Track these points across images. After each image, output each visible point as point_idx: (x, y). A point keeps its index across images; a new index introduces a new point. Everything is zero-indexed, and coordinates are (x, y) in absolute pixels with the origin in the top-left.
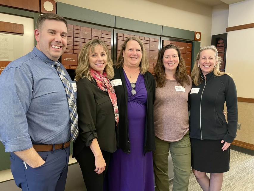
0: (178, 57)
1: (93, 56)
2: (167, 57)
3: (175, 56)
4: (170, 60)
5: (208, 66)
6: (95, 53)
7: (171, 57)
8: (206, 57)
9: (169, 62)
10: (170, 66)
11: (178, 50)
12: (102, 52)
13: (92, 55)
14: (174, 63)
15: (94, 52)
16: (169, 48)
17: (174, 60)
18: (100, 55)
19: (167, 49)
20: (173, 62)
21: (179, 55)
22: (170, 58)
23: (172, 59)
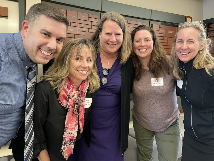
0: (152, 42)
1: (77, 59)
2: (138, 41)
3: (148, 40)
4: (141, 45)
5: (185, 53)
6: (81, 56)
7: (143, 41)
8: (184, 40)
9: (140, 48)
10: (141, 52)
11: (152, 32)
12: (89, 57)
13: (75, 57)
14: (147, 49)
15: (79, 55)
16: (140, 30)
17: (146, 45)
18: (85, 60)
19: (138, 30)
20: (145, 47)
21: (154, 39)
22: (142, 43)
23: (144, 44)
